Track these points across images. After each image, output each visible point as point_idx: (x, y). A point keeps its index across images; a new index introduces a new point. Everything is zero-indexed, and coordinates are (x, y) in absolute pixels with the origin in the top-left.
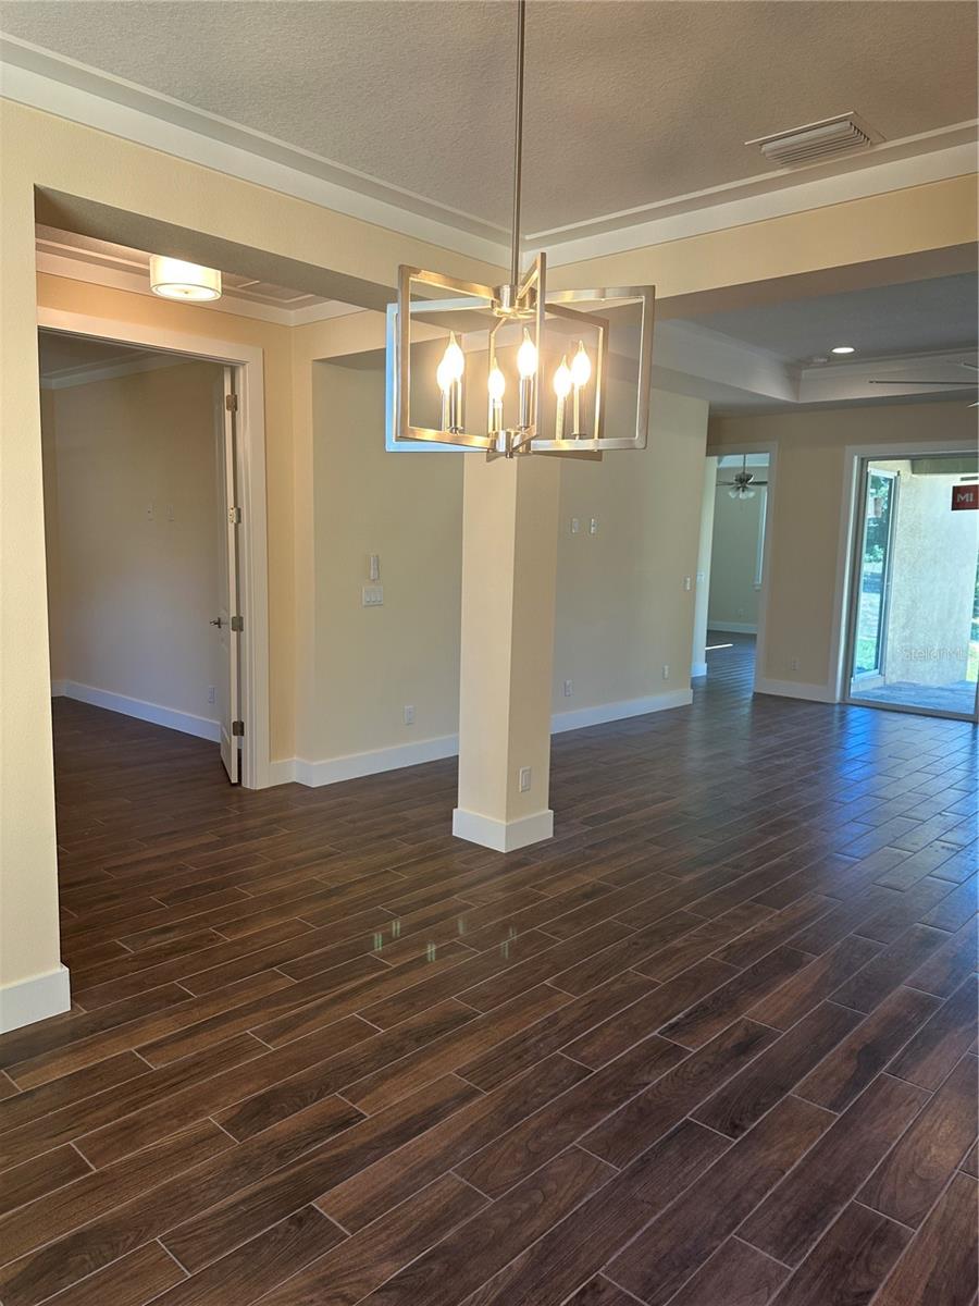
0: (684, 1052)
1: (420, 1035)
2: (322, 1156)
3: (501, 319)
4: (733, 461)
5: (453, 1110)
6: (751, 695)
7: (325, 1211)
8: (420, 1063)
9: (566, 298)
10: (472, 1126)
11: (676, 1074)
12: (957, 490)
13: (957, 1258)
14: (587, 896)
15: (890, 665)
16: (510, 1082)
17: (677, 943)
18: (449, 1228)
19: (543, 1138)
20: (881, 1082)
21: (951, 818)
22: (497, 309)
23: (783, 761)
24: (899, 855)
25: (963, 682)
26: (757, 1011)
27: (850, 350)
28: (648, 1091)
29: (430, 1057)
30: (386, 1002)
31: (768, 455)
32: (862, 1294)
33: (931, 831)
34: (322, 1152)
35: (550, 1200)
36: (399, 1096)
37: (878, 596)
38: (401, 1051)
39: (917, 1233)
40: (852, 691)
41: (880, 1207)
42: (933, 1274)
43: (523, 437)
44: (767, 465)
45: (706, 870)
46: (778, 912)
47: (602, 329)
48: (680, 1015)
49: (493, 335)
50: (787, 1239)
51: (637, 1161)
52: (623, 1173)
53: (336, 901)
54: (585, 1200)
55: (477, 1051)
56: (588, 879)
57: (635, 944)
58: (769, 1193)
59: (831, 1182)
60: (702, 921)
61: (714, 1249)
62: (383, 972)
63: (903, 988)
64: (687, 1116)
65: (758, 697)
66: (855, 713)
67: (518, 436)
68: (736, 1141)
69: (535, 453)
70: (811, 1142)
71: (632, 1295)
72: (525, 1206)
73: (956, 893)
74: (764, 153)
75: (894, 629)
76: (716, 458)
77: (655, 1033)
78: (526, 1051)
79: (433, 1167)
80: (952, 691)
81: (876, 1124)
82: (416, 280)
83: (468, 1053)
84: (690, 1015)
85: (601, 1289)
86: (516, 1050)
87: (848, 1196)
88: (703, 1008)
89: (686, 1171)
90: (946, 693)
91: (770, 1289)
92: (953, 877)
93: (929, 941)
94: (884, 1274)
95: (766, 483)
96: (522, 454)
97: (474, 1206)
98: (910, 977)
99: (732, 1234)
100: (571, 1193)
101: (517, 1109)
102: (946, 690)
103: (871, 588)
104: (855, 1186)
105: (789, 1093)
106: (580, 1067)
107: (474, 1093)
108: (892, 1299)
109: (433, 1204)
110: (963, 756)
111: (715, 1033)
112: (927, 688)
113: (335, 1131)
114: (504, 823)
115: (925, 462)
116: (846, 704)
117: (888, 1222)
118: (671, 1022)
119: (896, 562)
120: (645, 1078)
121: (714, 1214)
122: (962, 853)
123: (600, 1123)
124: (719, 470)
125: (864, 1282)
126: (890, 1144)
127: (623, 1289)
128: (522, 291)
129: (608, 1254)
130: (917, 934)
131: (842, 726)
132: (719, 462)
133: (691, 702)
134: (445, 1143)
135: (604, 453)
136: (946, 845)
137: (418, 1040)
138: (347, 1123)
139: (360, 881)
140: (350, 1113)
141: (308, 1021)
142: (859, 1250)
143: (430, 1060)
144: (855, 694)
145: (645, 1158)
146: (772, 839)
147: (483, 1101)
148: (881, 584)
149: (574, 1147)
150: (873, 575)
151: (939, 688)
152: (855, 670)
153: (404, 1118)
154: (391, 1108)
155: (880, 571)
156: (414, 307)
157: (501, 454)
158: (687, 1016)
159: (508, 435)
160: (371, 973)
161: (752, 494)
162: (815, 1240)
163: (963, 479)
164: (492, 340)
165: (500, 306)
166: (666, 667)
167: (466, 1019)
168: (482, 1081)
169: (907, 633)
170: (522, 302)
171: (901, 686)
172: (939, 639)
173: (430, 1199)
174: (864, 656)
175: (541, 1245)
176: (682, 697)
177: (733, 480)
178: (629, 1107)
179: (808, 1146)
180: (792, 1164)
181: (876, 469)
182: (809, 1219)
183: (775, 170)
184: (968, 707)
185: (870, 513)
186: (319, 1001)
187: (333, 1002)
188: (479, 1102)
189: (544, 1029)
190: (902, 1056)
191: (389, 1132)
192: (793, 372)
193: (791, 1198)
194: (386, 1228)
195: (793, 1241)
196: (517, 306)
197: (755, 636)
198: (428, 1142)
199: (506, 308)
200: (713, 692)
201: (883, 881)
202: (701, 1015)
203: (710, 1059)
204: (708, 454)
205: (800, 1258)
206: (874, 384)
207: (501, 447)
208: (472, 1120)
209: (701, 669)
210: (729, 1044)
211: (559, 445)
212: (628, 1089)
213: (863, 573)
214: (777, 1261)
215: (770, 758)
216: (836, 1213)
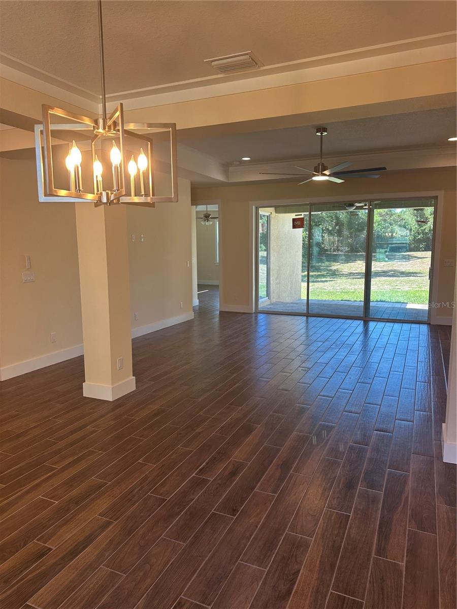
0: (208, 481)
1: (77, 501)
2: (30, 576)
3: (98, 135)
4: (202, 208)
5: (99, 534)
6: (218, 312)
7: (35, 605)
8: (79, 515)
9: (131, 127)
10: (110, 540)
11: (205, 492)
12: (294, 220)
13: (330, 545)
14: (155, 415)
15: (272, 295)
16: (128, 513)
17: (199, 430)
18: (103, 596)
19: (146, 538)
20: (291, 477)
21: (304, 357)
22: (96, 130)
23: (235, 340)
24: (286, 375)
25: (300, 299)
26: (238, 455)
27: (249, 159)
28: (194, 503)
29: (84, 511)
30: (56, 487)
31: (217, 205)
32: (295, 573)
33: (296, 363)
34: (29, 574)
35: (153, 567)
36: (69, 534)
37: (266, 265)
38: (68, 510)
39: (313, 539)
40: (259, 307)
41: (298, 532)
42: (321, 556)
43: (115, 195)
44: (217, 210)
45: (208, 394)
46: (241, 408)
47: (149, 143)
48: (204, 464)
49: (93, 143)
50: (262, 557)
51: (193, 538)
52: (187, 545)
53: (23, 439)
54: (170, 563)
55: (108, 502)
56: (155, 407)
57: (180, 434)
58: (252, 537)
59: (277, 526)
60: (209, 418)
61: (232, 570)
62: (54, 471)
63: (295, 433)
64: (213, 511)
65: (222, 313)
66: (261, 317)
67: (113, 195)
68: (235, 517)
69: (122, 203)
70: (267, 510)
71: (198, 603)
72: (141, 574)
73: (309, 389)
74: (213, 66)
75: (273, 280)
76: (195, 206)
77: (194, 475)
78: (134, 496)
79: (92, 566)
80: (297, 304)
81: (291, 496)
82: (51, 112)
83: (104, 504)
84: (208, 463)
85: (183, 603)
86: (129, 496)
87: (284, 531)
88: (214, 458)
89: (215, 537)
90: (295, 305)
91: (257, 582)
92: (307, 382)
93: (302, 411)
94: (303, 562)
95: (217, 218)
96: (116, 204)
97: (116, 580)
98: (297, 428)
99: (239, 561)
100: (163, 561)
101: (132, 526)
102: (295, 303)
103: (263, 262)
104: (287, 525)
105: (255, 490)
106: (160, 498)
107: (109, 524)
108: (307, 571)
109: (95, 585)
110: (303, 331)
111: (220, 469)
112: (287, 303)
113: (36, 561)
114: (111, 386)
115: (281, 208)
116: (257, 312)
117: (301, 538)
118: (200, 468)
119: (272, 251)
120: (192, 497)
121: (230, 553)
122: (309, 371)
123: (173, 524)
124: (196, 211)
125: (296, 567)
126: (298, 503)
127: (193, 601)
128: (110, 122)
129: (184, 587)
130: (297, 409)
131: (256, 323)
132: (196, 208)
133: (193, 318)
134: (98, 552)
135: (156, 203)
136: (303, 369)
137: (77, 503)
138: (42, 555)
139: (35, 427)
140: (43, 549)
141: (14, 505)
142: (292, 554)
143: (84, 512)
144: (261, 308)
145: (196, 535)
146: (234, 375)
147: (114, 526)
148: (267, 261)
149: (162, 538)
150: (263, 257)
151: (292, 303)
152: (259, 298)
153: (74, 545)
154: (66, 541)
155: (266, 255)
156: (52, 127)
157: (104, 203)
158: (207, 464)
159: (107, 194)
160: (48, 473)
161: (211, 223)
162: (274, 554)
163: (296, 215)
164: (93, 146)
165: (98, 129)
166: (182, 303)
167: (101, 487)
168: (112, 517)
169: (278, 280)
170: (110, 127)
171: (278, 303)
172: (290, 282)
173: (92, 583)
174: (262, 292)
175: (151, 591)
176: (189, 316)
177: (203, 216)
178: (186, 513)
179: (265, 513)
180: (260, 522)
181: (262, 212)
182: (270, 545)
183: (217, 74)
184: (304, 310)
185: (261, 231)
186: (19, 494)
187: (27, 493)
188: (113, 527)
189: (141, 484)
190: (297, 464)
191: (67, 554)
192: (226, 168)
193: (261, 538)
194: (70, 604)
195: (264, 558)
196: (107, 130)
197: (218, 285)
198: (88, 555)
199: (101, 130)
200: (202, 312)
201: (281, 388)
202: (214, 461)
203: (220, 482)
204: (192, 205)
205: (268, 565)
206: (261, 174)
207: (104, 200)
208: (110, 537)
209: (196, 302)
210: (227, 473)
211: (133, 199)
212: (184, 504)
213: (259, 256)
214: (260, 568)
215: (229, 339)
216: (281, 539)
